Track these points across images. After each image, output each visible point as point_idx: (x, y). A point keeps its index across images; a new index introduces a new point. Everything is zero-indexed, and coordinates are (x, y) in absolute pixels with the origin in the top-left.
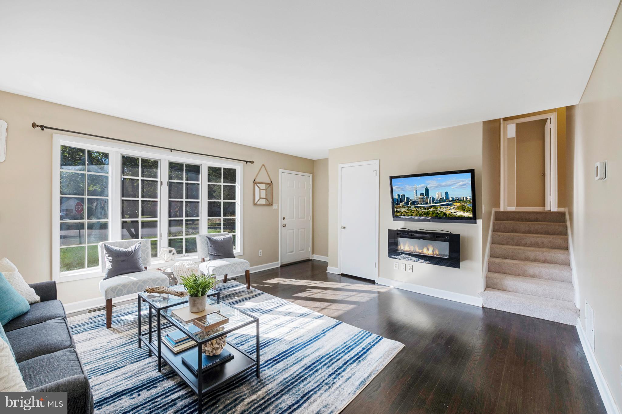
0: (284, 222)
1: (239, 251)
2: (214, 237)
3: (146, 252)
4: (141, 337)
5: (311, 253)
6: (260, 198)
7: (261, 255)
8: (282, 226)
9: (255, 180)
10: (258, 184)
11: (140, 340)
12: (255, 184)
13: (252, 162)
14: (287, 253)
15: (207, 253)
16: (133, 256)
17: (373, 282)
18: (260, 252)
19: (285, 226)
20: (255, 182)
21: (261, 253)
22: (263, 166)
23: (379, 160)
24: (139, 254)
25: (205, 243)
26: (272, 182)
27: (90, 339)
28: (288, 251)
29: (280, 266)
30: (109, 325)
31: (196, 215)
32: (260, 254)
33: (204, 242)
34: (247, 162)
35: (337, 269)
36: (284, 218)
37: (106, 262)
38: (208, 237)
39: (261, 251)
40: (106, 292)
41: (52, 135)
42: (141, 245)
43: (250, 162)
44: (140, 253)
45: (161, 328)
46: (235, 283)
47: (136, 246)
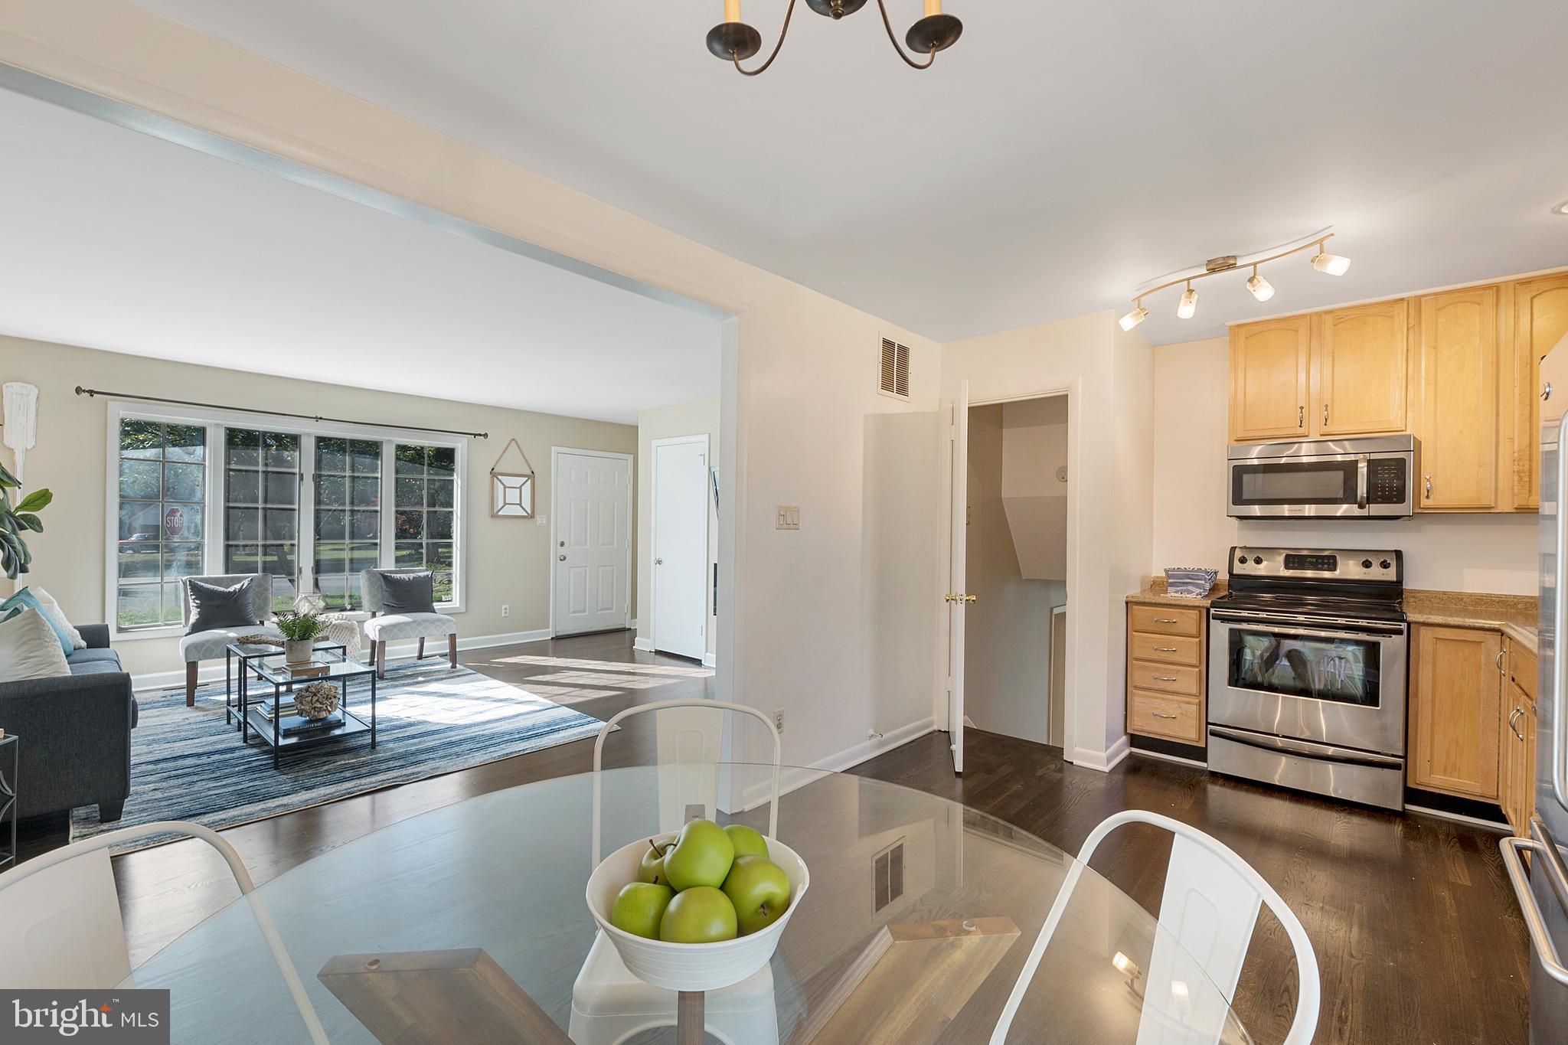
0: (562, 551)
1: (458, 605)
2: (395, 575)
3: (263, 597)
4: (231, 708)
5: (629, 615)
6: (505, 504)
7: (508, 615)
8: (558, 559)
9: (493, 469)
10: (499, 477)
11: (229, 712)
12: (493, 477)
13: (486, 436)
14: (569, 614)
15: (381, 604)
16: (236, 601)
17: (697, 662)
18: (506, 609)
19: (565, 558)
20: (494, 474)
21: (508, 611)
22: (513, 442)
23: (707, 435)
24: (248, 597)
25: (377, 585)
26: (533, 472)
27: (158, 716)
28: (572, 610)
29: (552, 638)
30: (190, 702)
31: (371, 535)
32: (506, 613)
33: (376, 583)
34: (475, 435)
35: (649, 641)
36: (562, 544)
37: (192, 608)
38: (382, 575)
39: (507, 606)
40: (187, 649)
41: (107, 403)
42: (253, 584)
43: (480, 435)
44: (250, 596)
45: (280, 714)
46: (438, 659)
47: (243, 585)
